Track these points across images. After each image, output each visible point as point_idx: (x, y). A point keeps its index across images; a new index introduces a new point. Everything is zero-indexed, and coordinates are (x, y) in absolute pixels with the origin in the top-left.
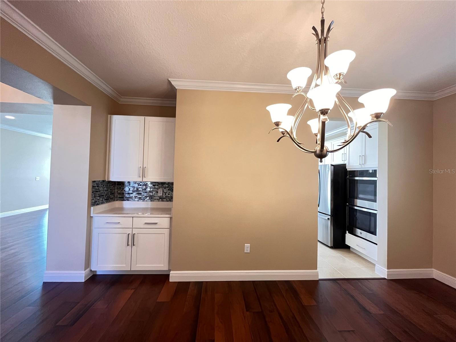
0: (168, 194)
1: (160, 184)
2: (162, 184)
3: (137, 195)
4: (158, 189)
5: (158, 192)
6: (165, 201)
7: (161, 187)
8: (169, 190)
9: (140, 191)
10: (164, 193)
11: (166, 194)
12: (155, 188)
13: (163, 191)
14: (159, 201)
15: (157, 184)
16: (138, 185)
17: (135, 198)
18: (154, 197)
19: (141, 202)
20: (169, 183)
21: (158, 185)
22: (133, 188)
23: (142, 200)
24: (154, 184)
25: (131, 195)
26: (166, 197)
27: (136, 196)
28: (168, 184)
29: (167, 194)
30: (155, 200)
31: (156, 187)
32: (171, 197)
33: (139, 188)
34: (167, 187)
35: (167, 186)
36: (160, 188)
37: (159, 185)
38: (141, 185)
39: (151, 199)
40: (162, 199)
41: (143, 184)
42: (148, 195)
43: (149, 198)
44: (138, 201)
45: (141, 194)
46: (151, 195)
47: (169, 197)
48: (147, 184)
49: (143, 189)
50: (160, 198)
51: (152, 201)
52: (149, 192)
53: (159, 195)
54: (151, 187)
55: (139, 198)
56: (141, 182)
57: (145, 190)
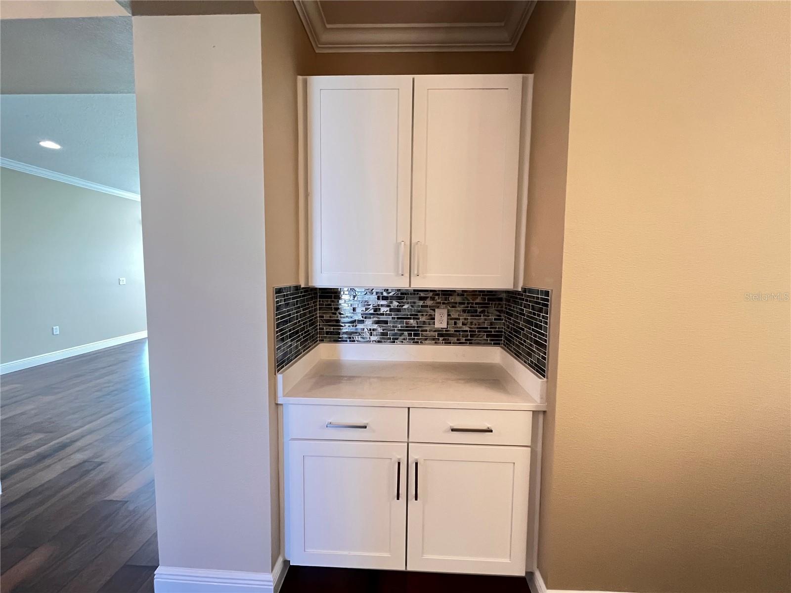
0: (463, 324)
1: (438, 295)
2: (444, 295)
3: (375, 326)
4: (434, 311)
5: (434, 319)
6: (454, 343)
7: (443, 303)
8: (464, 311)
9: (383, 314)
10: (452, 319)
11: (455, 323)
12: (427, 306)
13: (449, 315)
14: (436, 343)
15: (431, 294)
16: (378, 298)
17: (371, 335)
18: (422, 331)
19: (387, 347)
20: (464, 292)
21: (433, 299)
22: (364, 305)
23: (390, 339)
24: (422, 294)
25: (360, 326)
26: (455, 331)
27: (374, 330)
28: (463, 295)
29: (460, 324)
30: (426, 339)
31: (429, 302)
32: (470, 331)
33: (382, 305)
34: (460, 303)
35: (458, 299)
36: (438, 307)
37: (437, 297)
38: (385, 298)
39: (416, 336)
40: (444, 337)
41: (390, 294)
42: (407, 327)
43: (410, 335)
44: (379, 342)
45: (386, 322)
46: (414, 327)
47: (467, 331)
48: (406, 294)
49: (391, 310)
50: (440, 335)
51: (417, 342)
52: (410, 319)
53: (438, 325)
54: (414, 303)
55: (383, 334)
56: (387, 290)
57: (399, 310)
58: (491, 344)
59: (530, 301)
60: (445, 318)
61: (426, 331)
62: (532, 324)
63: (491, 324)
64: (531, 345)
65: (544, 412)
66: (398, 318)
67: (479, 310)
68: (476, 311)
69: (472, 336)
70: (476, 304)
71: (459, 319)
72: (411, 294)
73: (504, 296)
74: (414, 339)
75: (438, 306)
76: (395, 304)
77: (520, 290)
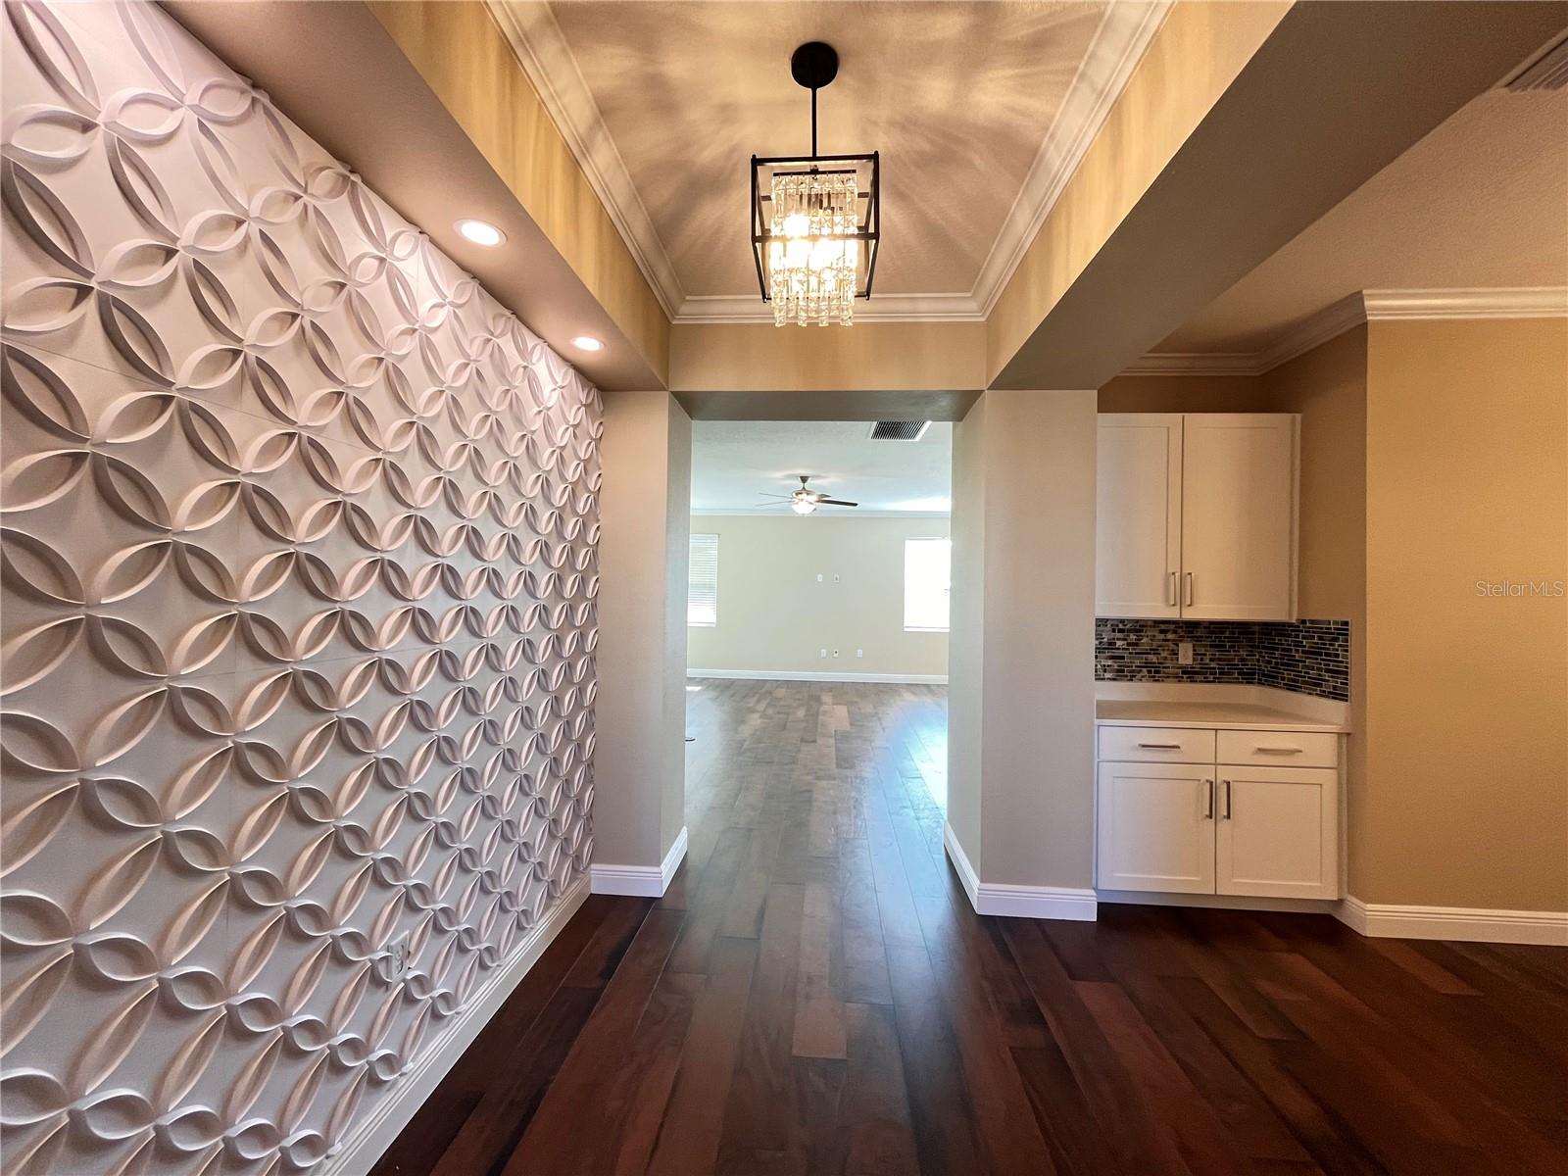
0: (1211, 660)
1: (1182, 627)
2: (1188, 626)
3: (1110, 662)
4: (1177, 645)
5: (1177, 654)
6: (1201, 682)
7: (1188, 636)
8: (1211, 646)
9: (1118, 649)
10: (1198, 655)
11: (1202, 660)
12: (1168, 640)
13: (1194, 650)
14: (1179, 681)
15: (1173, 627)
16: (1114, 631)
17: (1105, 671)
18: (1164, 667)
19: (1123, 685)
20: (1211, 623)
21: (1175, 632)
23: (1127, 676)
24: (1163, 627)
26: (1202, 668)
27: (1108, 666)
28: (1209, 628)
29: (1207, 660)
30: (1168, 677)
31: (1170, 636)
32: (1219, 669)
33: (1118, 639)
34: (1207, 637)
35: (1205, 632)
36: (1181, 641)
37: (1180, 630)
38: (1120, 631)
39: (1155, 673)
40: (1189, 674)
41: (1127, 627)
42: (1146, 663)
43: (1150, 672)
44: (1114, 679)
45: (1123, 658)
46: (1154, 663)
47: (1215, 668)
48: (1144, 626)
49: (1128, 644)
50: (1183, 673)
51: (1158, 681)
52: (1150, 654)
53: (1182, 661)
54: (1154, 636)
55: (1118, 671)
56: (1122, 621)
57: (1136, 644)
58: (1242, 683)
59: (1314, 632)
60: (1190, 653)
61: (1169, 667)
62: (1320, 654)
63: (1243, 660)
64: (1320, 675)
65: (1348, 734)
66: (1136, 653)
67: (1228, 644)
68: (1225, 646)
69: (1220, 673)
70: (1225, 637)
71: (1205, 655)
72: (1151, 626)
73: (1257, 629)
74: (1154, 677)
75: (1181, 639)
76: (1133, 637)
77: (1294, 621)
